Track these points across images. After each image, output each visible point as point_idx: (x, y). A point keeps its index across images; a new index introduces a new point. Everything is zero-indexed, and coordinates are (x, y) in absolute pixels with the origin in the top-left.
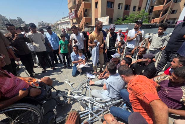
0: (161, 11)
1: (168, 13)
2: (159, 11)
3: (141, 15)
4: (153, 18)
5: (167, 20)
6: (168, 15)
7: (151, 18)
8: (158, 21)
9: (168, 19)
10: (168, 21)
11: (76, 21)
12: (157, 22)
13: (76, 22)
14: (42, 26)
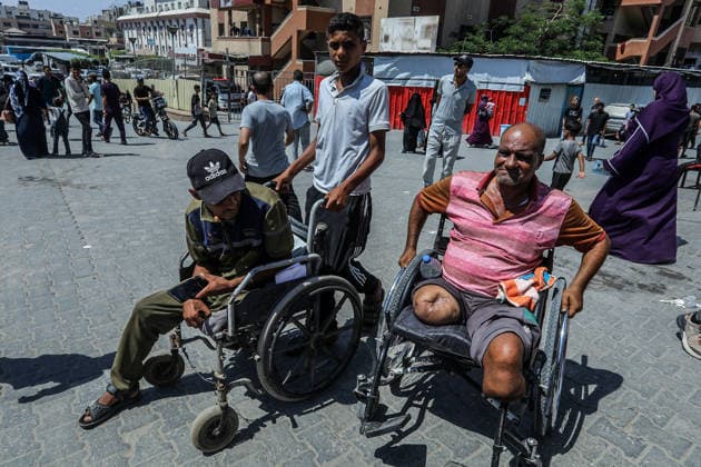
0: (655, 8)
1: (684, 19)
2: (644, 8)
3: (569, 22)
4: (621, 39)
5: (681, 51)
6: (686, 31)
7: (611, 38)
8: (644, 53)
9: (687, 46)
10: (686, 56)
11: (246, 19)
12: (638, 59)
13: (243, 24)
14: (21, 26)
